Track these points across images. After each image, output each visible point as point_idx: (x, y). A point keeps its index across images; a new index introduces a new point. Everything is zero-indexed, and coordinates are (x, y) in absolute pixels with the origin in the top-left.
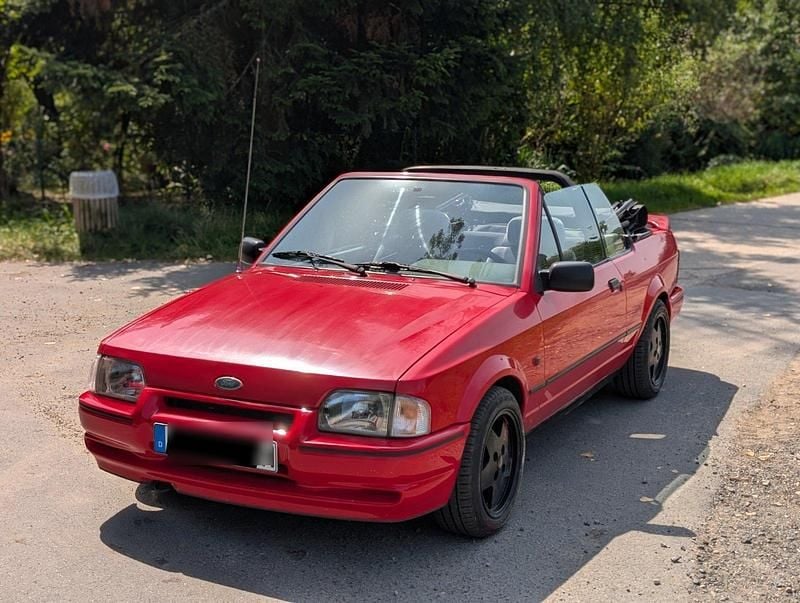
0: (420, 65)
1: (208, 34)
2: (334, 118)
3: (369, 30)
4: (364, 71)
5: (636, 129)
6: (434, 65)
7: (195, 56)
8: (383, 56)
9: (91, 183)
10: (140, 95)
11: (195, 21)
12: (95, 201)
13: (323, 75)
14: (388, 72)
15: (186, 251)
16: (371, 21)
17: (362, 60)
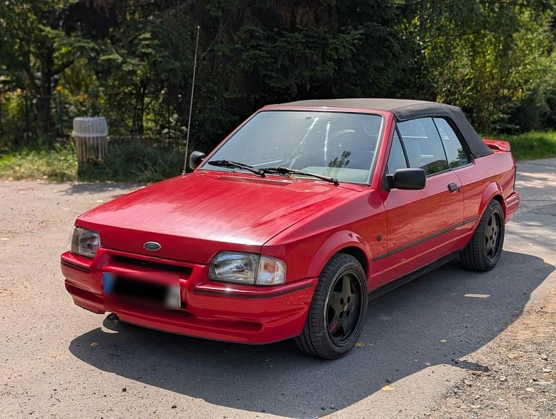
0: (332, 43)
1: (182, 20)
2: (269, 82)
3: (298, 18)
4: (291, 47)
5: (518, 98)
6: (342, 43)
7: (171, 35)
8: (306, 36)
9: (87, 126)
10: (124, 62)
11: (174, 11)
12: (89, 138)
13: (260, 50)
14: (310, 48)
15: (150, 177)
16: (300, 12)
17: (289, 39)
